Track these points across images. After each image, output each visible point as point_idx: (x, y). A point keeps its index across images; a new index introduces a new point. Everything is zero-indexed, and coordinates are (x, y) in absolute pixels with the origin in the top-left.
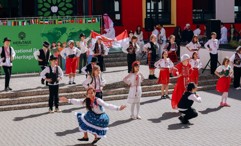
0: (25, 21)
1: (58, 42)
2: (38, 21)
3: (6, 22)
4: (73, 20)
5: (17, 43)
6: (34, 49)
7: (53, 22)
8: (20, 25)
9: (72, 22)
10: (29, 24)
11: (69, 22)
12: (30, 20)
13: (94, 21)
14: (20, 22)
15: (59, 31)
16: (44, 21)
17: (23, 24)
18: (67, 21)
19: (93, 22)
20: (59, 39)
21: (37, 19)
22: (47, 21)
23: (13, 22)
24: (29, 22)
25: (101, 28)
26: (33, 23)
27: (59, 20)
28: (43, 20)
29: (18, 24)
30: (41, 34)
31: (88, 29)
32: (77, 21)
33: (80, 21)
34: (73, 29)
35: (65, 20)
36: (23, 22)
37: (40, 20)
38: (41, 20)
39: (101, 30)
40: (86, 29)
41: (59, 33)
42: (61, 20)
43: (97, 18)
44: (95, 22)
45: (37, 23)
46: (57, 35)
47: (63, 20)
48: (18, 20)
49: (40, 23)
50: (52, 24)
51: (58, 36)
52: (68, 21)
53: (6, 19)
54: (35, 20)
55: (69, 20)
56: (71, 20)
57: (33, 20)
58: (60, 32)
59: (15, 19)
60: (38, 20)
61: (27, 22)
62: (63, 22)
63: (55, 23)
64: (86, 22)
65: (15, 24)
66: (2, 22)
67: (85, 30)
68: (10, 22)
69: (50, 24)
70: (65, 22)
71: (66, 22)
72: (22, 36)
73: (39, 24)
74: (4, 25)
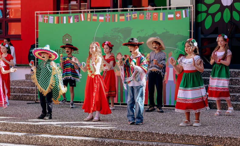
0: (71, 16)
1: (118, 54)
2: (89, 17)
3: (47, 17)
4: (143, 14)
5: (60, 51)
6: (82, 63)
7: (111, 17)
8: (65, 22)
9: (141, 18)
10: (77, 21)
11: (136, 18)
12: (79, 14)
13: (178, 15)
14: (65, 17)
15: (120, 34)
16: (98, 15)
17: (69, 21)
18: (133, 17)
19: (177, 18)
20: (120, 48)
21: (88, 12)
22: (102, 16)
23: (56, 17)
24: (77, 18)
25: (191, 29)
26: (83, 20)
27: (121, 15)
28: (96, 15)
29: (62, 22)
30: (94, 38)
31: (167, 32)
32: (148, 16)
33: (154, 17)
34: (142, 31)
35: (130, 14)
36: (70, 17)
37: (92, 14)
38: (94, 15)
39: (190, 33)
40: (165, 31)
41: (120, 37)
42: (123, 15)
43: (184, 11)
44: (180, 17)
45: (89, 20)
46: (117, 41)
47: (127, 14)
48: (62, 15)
49: (92, 20)
50: (109, 21)
51: (119, 42)
52: (135, 16)
53: (47, 13)
54: (86, 14)
55: (136, 14)
56: (140, 14)
57: (82, 15)
58: (122, 37)
59: (58, 13)
60: (89, 14)
61: (75, 18)
62: (127, 17)
63: (114, 20)
64: (164, 19)
65: (58, 22)
66: (42, 17)
67: (163, 33)
68: (52, 17)
69: (106, 21)
70: (130, 17)
71: (132, 19)
72: (67, 40)
73: (90, 20)
74: (44, 22)
